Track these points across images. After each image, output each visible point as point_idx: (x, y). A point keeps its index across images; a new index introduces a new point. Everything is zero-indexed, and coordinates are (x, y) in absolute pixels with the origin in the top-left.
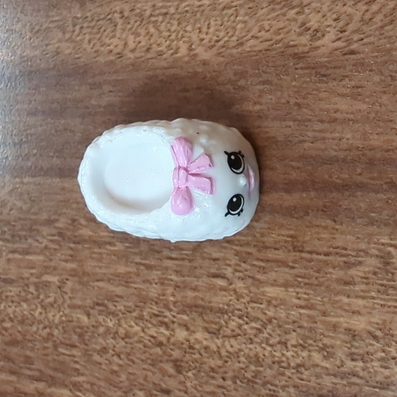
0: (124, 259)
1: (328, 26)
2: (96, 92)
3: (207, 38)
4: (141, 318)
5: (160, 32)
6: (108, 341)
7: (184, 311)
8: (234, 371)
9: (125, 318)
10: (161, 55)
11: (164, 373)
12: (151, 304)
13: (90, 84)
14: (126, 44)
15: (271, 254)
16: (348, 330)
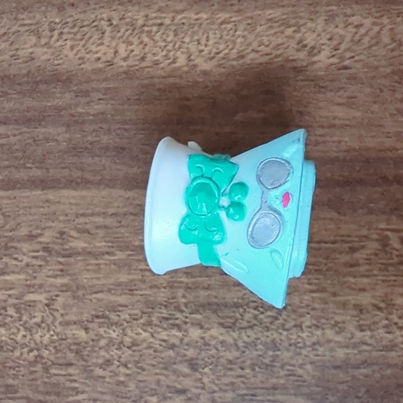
0: (126, 268)
1: (323, 44)
2: (83, 100)
3: (207, 50)
4: (149, 324)
5: (155, 42)
6: (111, 353)
7: (197, 310)
8: (252, 359)
9: (130, 327)
10: (157, 64)
11: (178, 374)
12: (160, 308)
13: (75, 92)
14: (116, 52)
16: (356, 306)
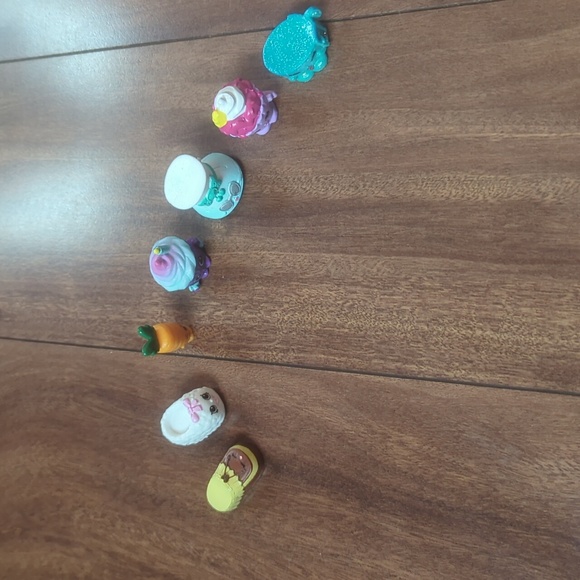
1: (550, 192)
2: (434, 215)
3: (493, 193)
4: (457, 326)
5: (469, 189)
6: (438, 338)
7: (481, 321)
8: (506, 349)
9: (448, 326)
10: (469, 199)
11: (469, 352)
12: (463, 318)
13: (431, 211)
14: (451, 193)
15: (524, 293)
16: (560, 326)
